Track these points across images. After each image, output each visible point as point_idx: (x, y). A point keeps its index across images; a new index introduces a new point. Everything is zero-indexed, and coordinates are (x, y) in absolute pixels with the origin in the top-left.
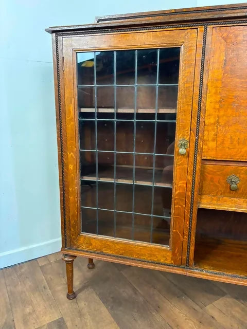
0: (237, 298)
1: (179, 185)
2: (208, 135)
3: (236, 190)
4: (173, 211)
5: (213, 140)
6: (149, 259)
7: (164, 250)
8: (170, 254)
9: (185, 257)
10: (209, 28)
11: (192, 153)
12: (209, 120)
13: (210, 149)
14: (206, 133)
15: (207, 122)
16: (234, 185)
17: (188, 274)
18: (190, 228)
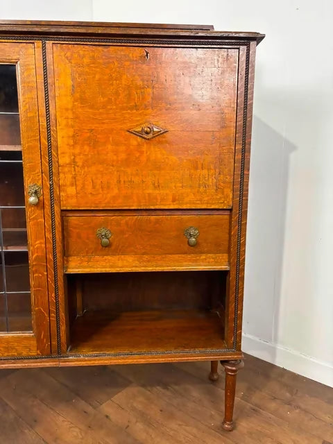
0: (143, 386)
1: (37, 246)
2: (65, 178)
3: (108, 246)
4: (32, 283)
5: (72, 185)
6: (6, 354)
7: (26, 338)
8: (34, 343)
9: (55, 343)
10: (49, 44)
11: (47, 203)
12: (64, 160)
13: (70, 196)
14: (61, 175)
15: (61, 162)
16: (105, 240)
17: (62, 364)
18: (57, 302)
